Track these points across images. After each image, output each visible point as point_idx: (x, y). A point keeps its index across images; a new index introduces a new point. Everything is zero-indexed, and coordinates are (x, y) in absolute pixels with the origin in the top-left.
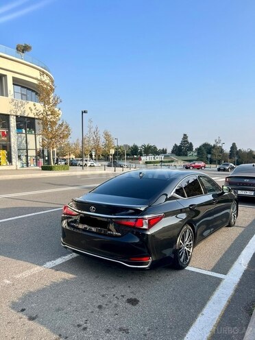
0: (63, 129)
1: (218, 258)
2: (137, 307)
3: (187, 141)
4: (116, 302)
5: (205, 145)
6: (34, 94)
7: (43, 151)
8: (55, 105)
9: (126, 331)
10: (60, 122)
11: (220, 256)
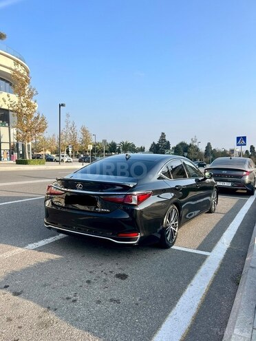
0: (39, 121)
1: (202, 239)
2: (126, 281)
3: (165, 140)
4: (104, 277)
5: (182, 144)
6: (8, 85)
7: (17, 144)
8: (31, 96)
9: (118, 301)
10: (35, 115)
11: (204, 237)
